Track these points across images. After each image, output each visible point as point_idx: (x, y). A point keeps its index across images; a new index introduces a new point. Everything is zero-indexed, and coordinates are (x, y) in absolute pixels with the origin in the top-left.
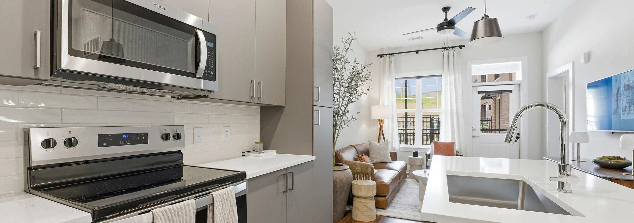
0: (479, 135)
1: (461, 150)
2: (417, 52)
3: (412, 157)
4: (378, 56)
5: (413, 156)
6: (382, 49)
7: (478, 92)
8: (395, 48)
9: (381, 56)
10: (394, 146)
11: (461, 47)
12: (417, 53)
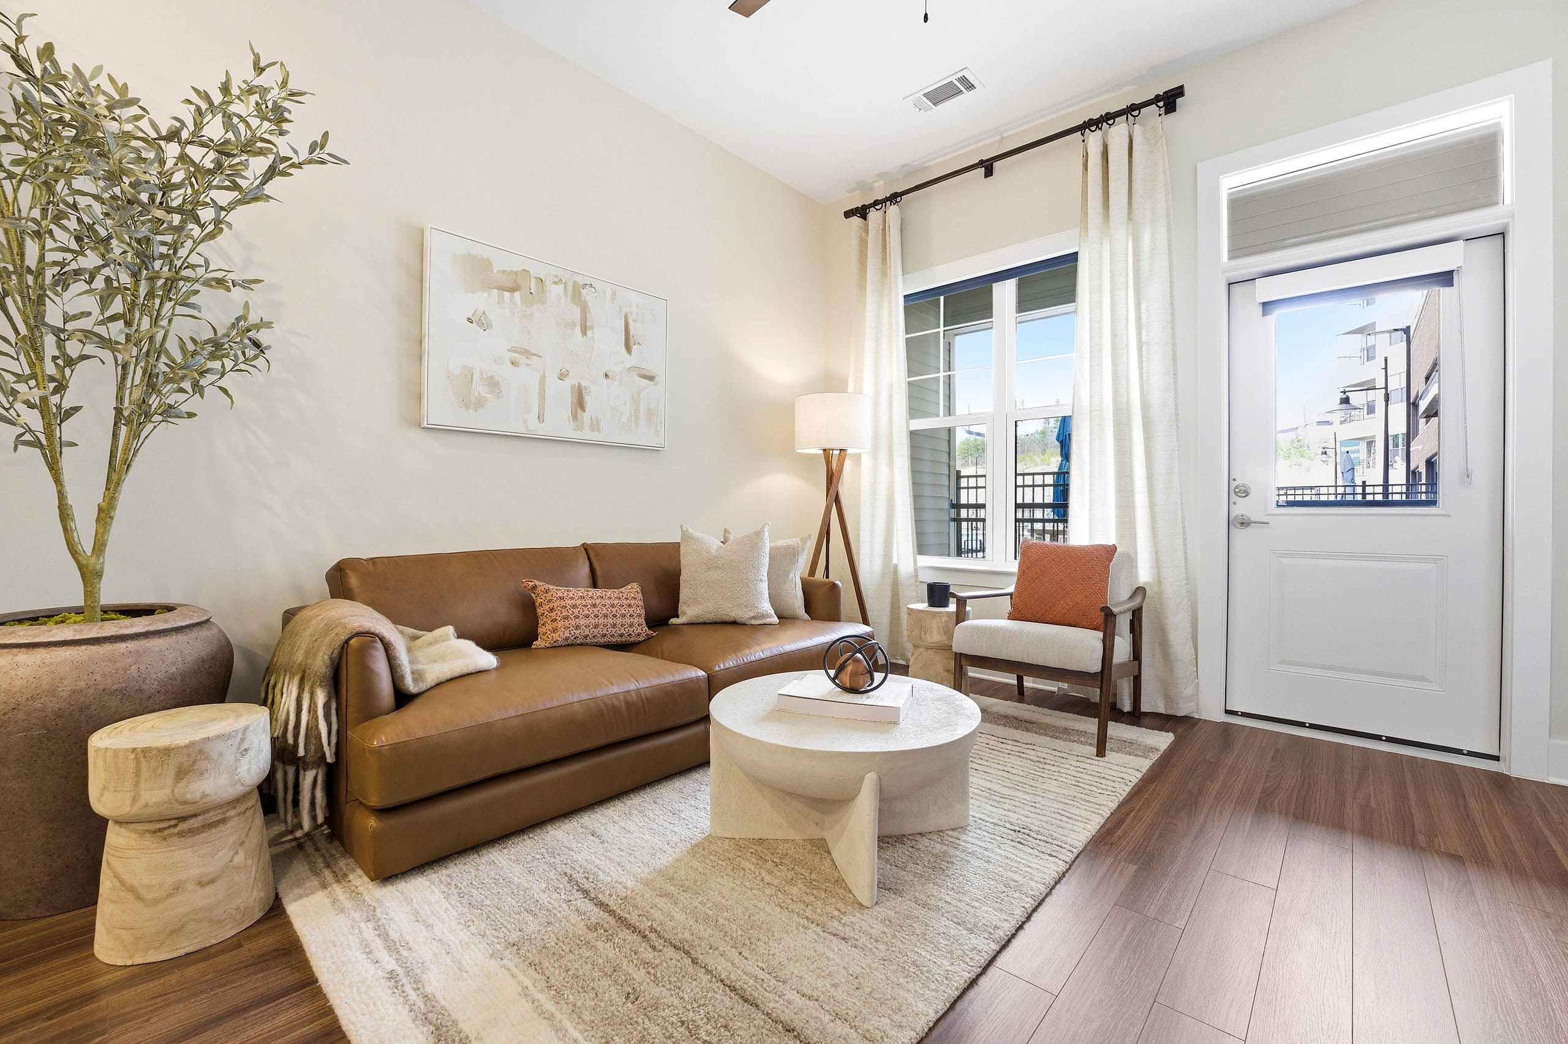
0: (1268, 515)
1: (1159, 581)
2: (988, 167)
3: (924, 606)
4: (848, 214)
5: (926, 604)
6: (863, 186)
7: (1260, 308)
8: (907, 170)
9: (861, 212)
10: (895, 561)
11: (1170, 100)
12: (989, 173)
